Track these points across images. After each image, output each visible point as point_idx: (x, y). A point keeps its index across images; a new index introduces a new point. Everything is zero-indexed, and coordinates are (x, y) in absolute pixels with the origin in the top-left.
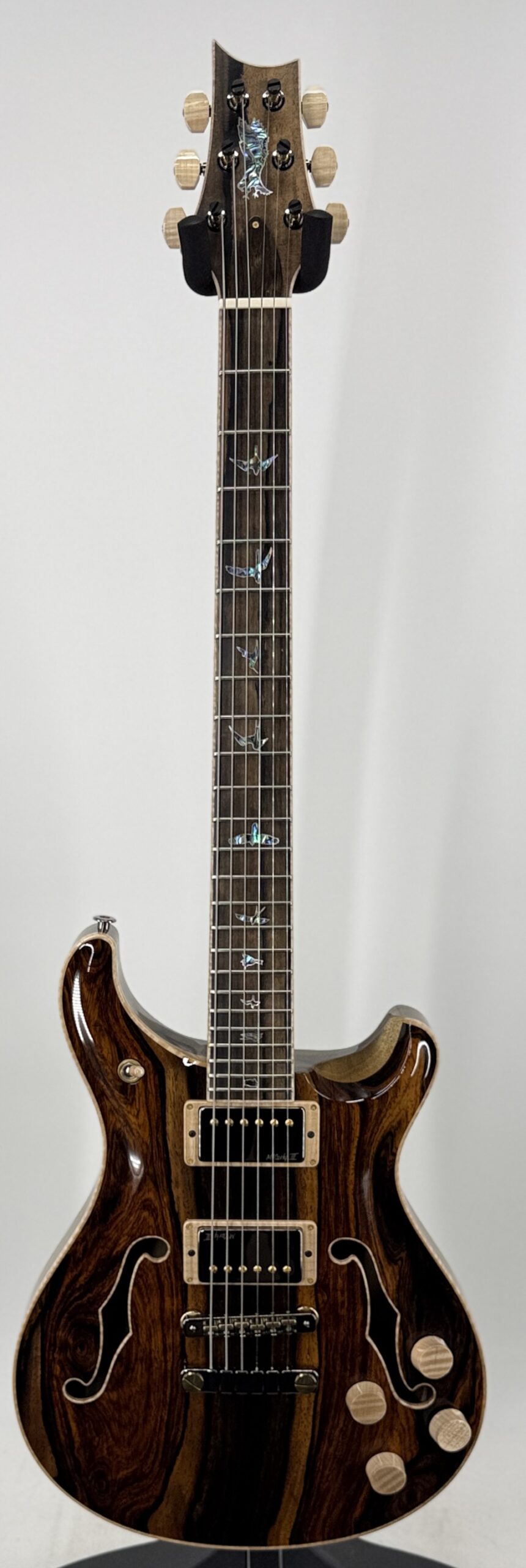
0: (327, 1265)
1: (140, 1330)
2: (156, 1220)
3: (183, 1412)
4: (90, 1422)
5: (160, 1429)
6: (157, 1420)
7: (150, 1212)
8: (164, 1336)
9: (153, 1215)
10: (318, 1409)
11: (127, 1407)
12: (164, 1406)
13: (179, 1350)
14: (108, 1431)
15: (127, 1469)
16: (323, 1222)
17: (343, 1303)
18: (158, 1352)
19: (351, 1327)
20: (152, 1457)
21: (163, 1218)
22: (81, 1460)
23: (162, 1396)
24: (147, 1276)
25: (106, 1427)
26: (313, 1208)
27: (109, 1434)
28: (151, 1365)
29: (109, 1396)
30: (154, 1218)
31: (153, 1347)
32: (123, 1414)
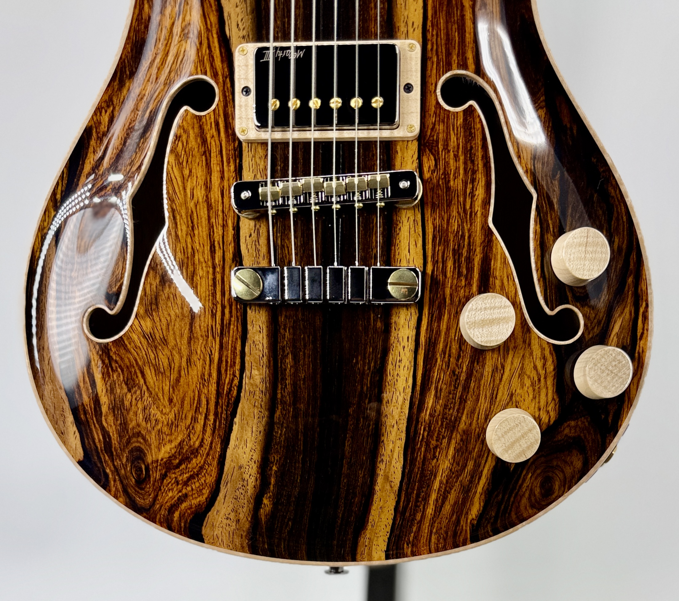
0: (435, 113)
1: (178, 217)
3: (239, 348)
4: (119, 370)
5: (210, 375)
6: (204, 361)
8: (211, 227)
10: (422, 339)
11: (165, 341)
12: (214, 338)
13: (231, 249)
14: (142, 381)
15: (170, 441)
16: (429, 47)
17: (457, 169)
18: (203, 252)
19: (468, 207)
20: (201, 419)
22: (111, 431)
23: (210, 321)
24: (188, 136)
25: (139, 375)
26: (416, 25)
27: (145, 388)
28: (194, 273)
29: (141, 326)
31: (197, 246)
32: (160, 354)
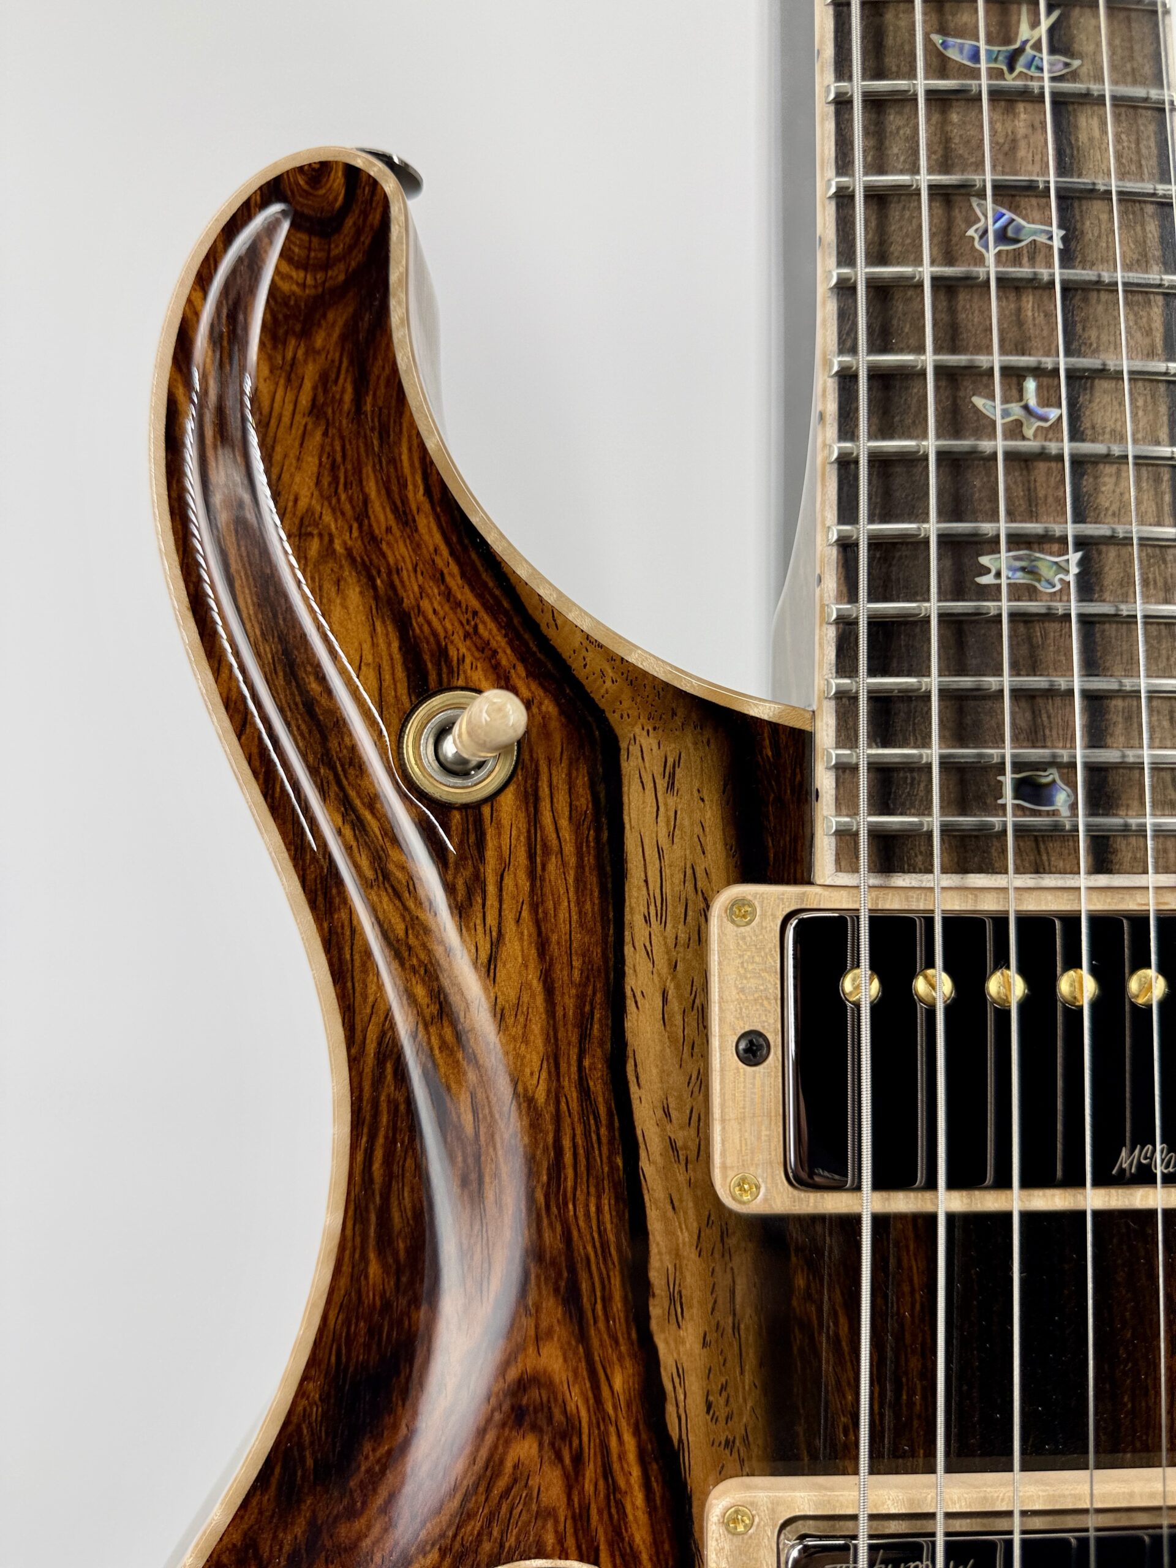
2: (572, 1480)
7: (546, 1440)
9: (559, 1457)
21: (607, 1471)
30: (566, 1476)
